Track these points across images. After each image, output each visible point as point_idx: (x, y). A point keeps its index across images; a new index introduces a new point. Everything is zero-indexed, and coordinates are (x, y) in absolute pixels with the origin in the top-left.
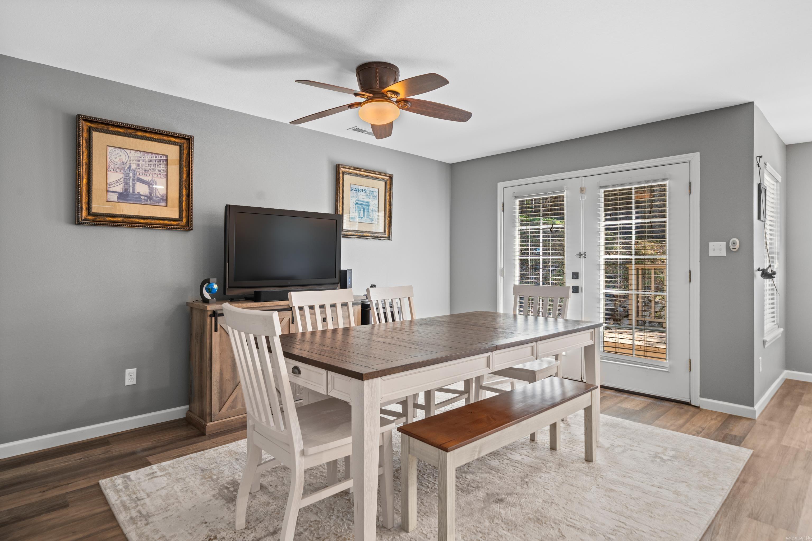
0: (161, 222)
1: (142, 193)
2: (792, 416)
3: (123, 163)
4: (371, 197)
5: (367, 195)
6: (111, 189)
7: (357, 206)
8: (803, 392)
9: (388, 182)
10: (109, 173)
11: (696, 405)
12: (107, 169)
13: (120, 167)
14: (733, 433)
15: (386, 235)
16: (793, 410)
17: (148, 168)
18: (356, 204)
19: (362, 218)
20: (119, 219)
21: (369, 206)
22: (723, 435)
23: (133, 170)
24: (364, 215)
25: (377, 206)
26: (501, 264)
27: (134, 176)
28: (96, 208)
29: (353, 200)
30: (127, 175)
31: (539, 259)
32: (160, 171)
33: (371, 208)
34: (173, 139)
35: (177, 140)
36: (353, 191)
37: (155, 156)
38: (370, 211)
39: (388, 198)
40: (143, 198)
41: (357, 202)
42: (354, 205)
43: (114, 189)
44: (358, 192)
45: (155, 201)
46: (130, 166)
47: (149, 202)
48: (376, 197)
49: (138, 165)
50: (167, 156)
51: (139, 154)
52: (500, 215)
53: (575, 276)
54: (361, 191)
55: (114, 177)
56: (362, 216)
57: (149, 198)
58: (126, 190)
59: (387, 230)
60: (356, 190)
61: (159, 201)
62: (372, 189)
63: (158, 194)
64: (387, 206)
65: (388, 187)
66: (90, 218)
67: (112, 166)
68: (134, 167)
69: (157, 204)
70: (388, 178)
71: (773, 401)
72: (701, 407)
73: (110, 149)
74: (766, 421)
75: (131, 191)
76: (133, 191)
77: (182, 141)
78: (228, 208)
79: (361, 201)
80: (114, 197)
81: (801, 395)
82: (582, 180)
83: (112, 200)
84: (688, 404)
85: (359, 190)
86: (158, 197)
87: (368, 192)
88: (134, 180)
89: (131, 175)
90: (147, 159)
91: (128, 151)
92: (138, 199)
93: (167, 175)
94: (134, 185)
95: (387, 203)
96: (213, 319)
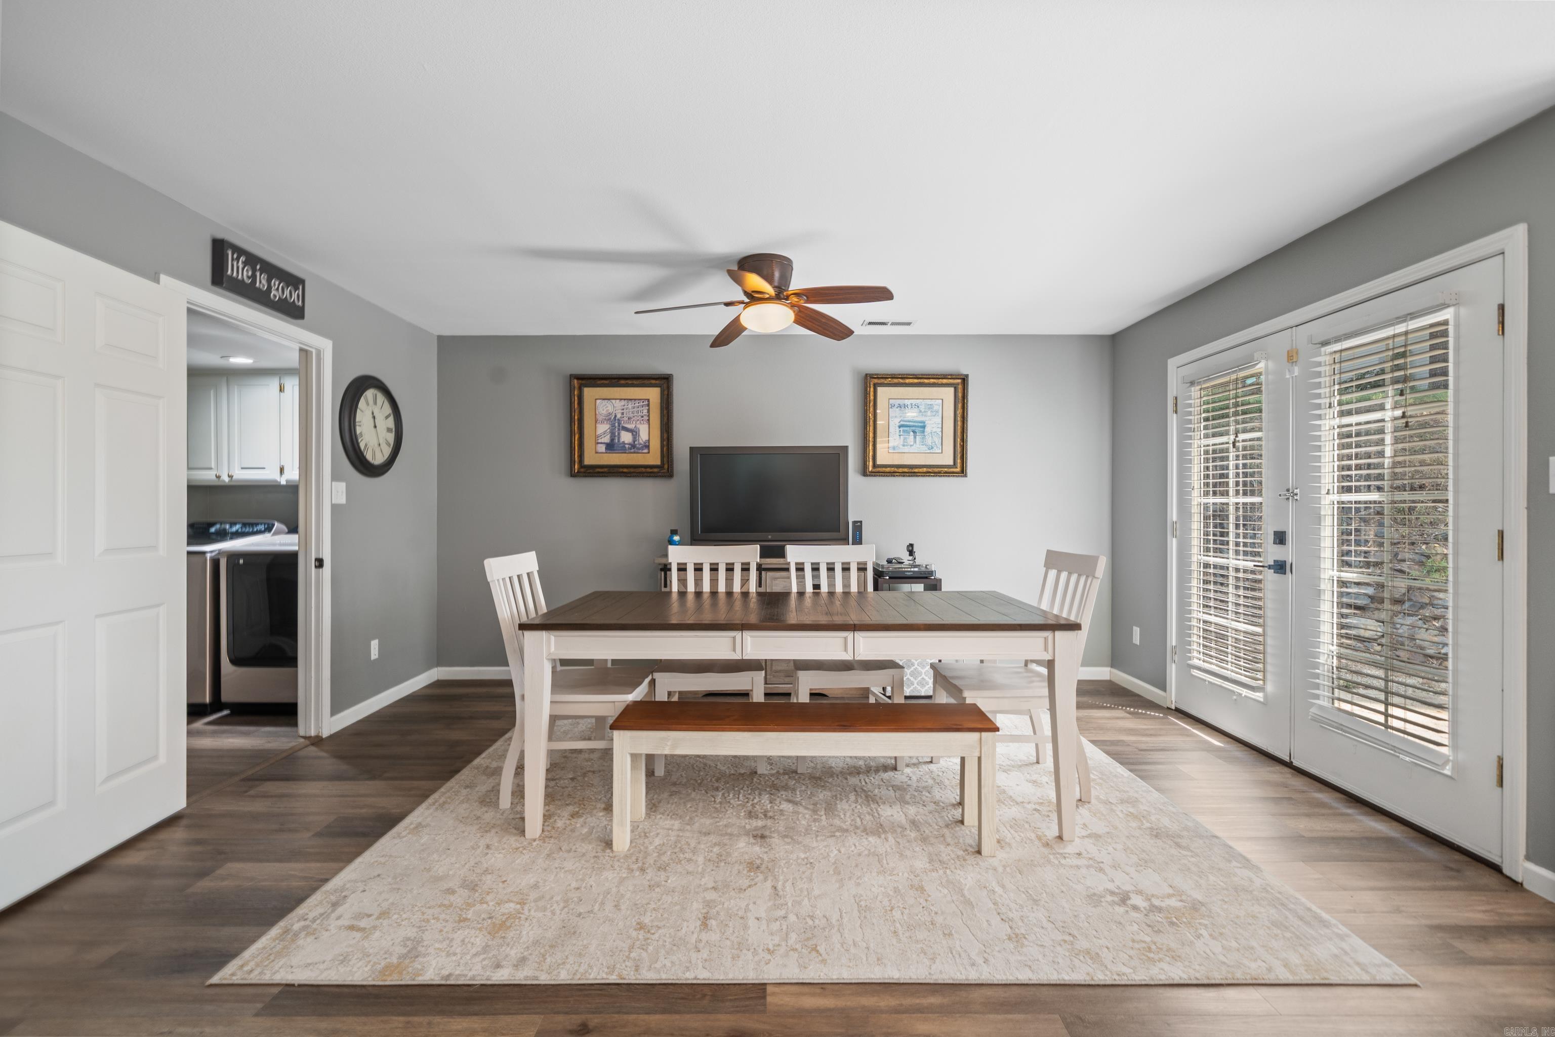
0: (643, 470)
1: (626, 442)
3: (610, 414)
4: (929, 413)
5: (921, 411)
6: (600, 441)
7: (901, 429)
9: (960, 387)
10: (598, 425)
11: (1514, 878)
12: (596, 422)
13: (607, 418)
15: (958, 470)
17: (631, 415)
18: (900, 427)
19: (911, 446)
20: (606, 470)
21: (924, 427)
23: (619, 420)
24: (915, 442)
25: (940, 426)
26: (1173, 514)
27: (619, 426)
28: (588, 461)
29: (895, 423)
30: (613, 425)
31: (1227, 504)
32: (642, 417)
33: (928, 429)
34: (653, 382)
35: (657, 382)
36: (894, 409)
37: (637, 402)
38: (926, 434)
39: (959, 411)
40: (627, 446)
41: (902, 423)
42: (897, 428)
43: (602, 440)
44: (903, 409)
45: (639, 449)
46: (616, 416)
47: (632, 450)
48: (937, 412)
49: (623, 414)
50: (648, 400)
51: (623, 403)
52: (1173, 421)
53: (1280, 538)
54: (910, 407)
55: (603, 428)
56: (912, 443)
57: (633, 446)
58: (612, 440)
59: (959, 461)
60: (900, 406)
61: (642, 448)
62: (929, 402)
63: (641, 441)
64: (959, 423)
65: (960, 395)
66: (582, 470)
67: (600, 418)
68: (619, 416)
69: (640, 451)
70: (959, 381)
72: (1526, 886)
73: (598, 401)
75: (616, 441)
76: (619, 441)
77: (662, 382)
78: (691, 448)
79: (909, 421)
80: (602, 448)
82: (1292, 333)
83: (600, 451)
84: (1496, 869)
85: (905, 406)
86: (641, 444)
87: (922, 408)
88: (619, 430)
89: (617, 424)
90: (630, 406)
91: (614, 401)
92: (623, 449)
93: (649, 420)
94: (619, 434)
95: (959, 419)
96: (663, 573)
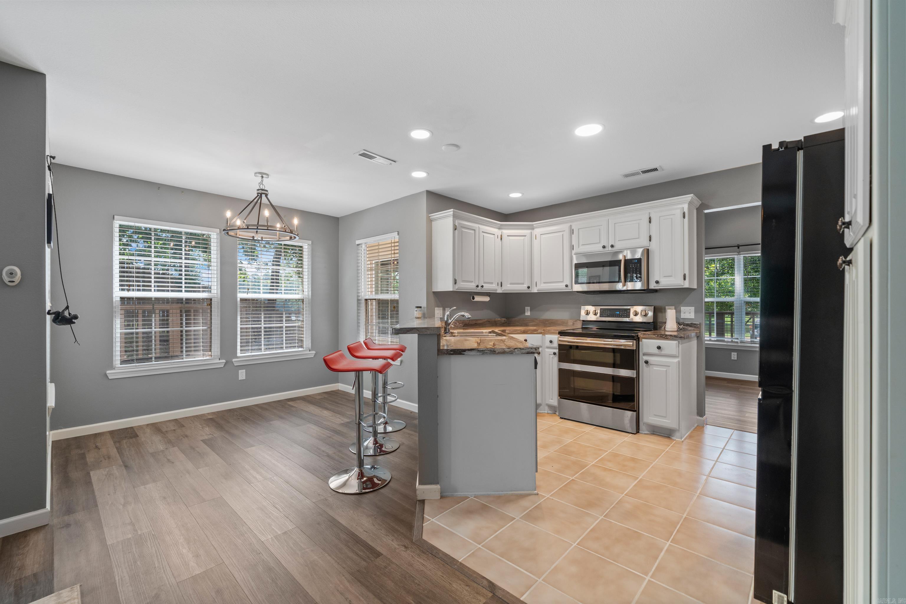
2: (93, 491)
8: (82, 452)
14: (28, 572)
16: (88, 483)
22: (12, 589)
71: (55, 480)
74: (66, 518)
81: (83, 457)
